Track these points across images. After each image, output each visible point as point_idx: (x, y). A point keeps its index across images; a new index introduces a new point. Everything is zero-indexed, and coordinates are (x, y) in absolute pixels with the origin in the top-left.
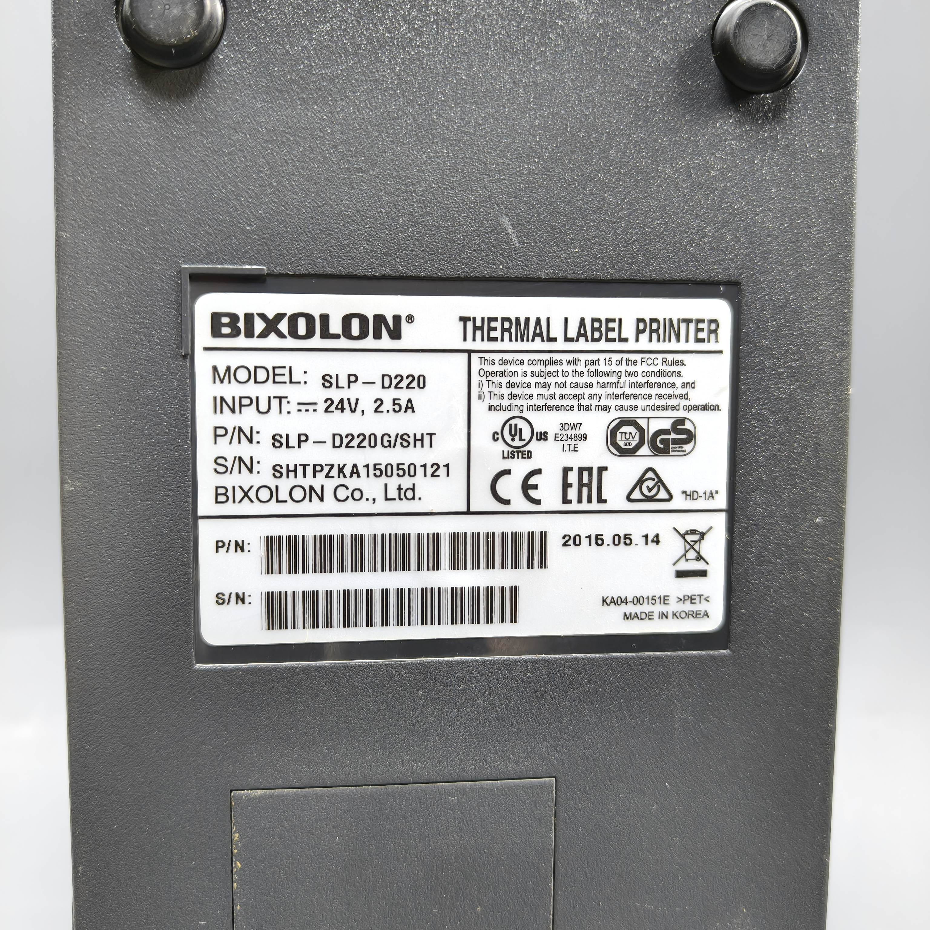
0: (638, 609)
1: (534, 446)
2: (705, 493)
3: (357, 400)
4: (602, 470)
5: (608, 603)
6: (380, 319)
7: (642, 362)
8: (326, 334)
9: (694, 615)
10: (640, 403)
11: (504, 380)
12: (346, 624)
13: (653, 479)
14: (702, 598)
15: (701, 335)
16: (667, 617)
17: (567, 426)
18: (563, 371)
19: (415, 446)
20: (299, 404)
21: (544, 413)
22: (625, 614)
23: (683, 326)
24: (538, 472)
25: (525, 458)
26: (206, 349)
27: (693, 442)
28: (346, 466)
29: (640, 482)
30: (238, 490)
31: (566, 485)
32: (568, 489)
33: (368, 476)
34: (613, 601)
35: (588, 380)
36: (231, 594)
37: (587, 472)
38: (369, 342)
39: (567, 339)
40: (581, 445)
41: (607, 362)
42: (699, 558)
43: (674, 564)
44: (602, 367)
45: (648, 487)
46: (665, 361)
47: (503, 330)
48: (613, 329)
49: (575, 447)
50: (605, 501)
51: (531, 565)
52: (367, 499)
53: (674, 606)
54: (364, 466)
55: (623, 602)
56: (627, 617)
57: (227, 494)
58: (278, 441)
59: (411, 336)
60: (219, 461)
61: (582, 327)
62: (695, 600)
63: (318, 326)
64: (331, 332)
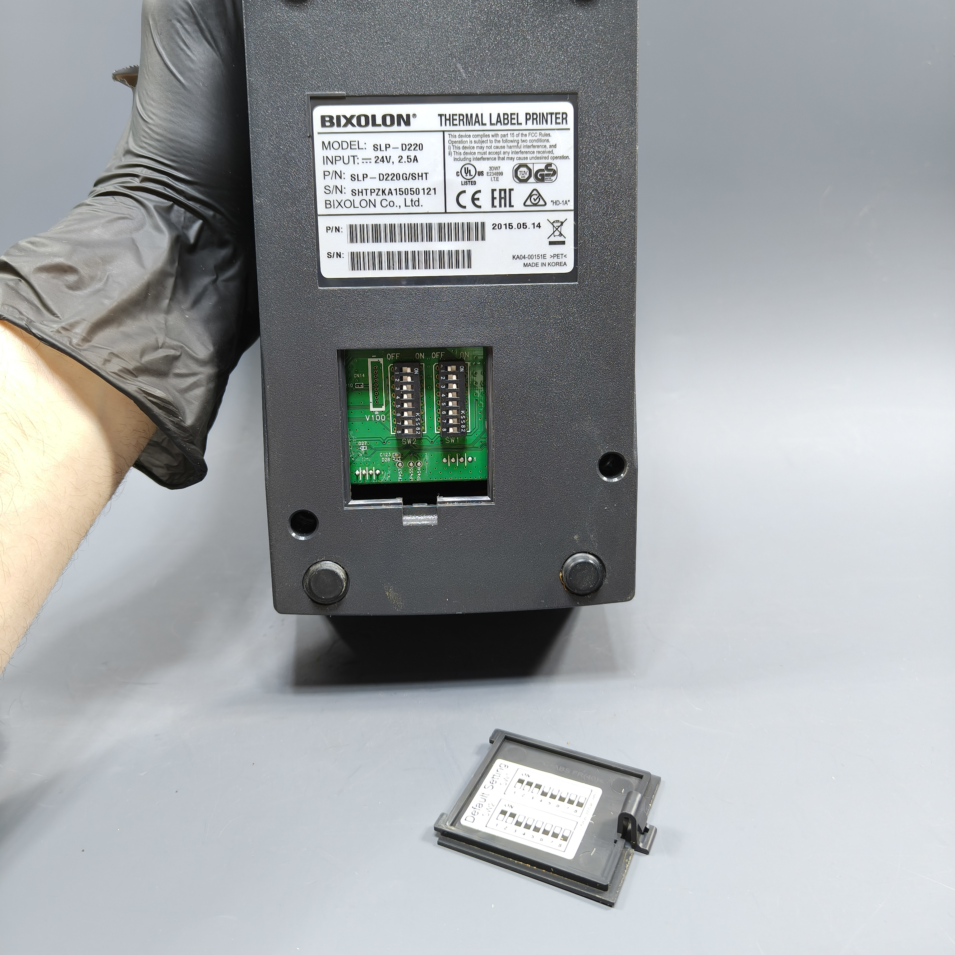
0: (531, 261)
1: (477, 178)
2: (563, 201)
3: (390, 157)
4: (511, 190)
5: (516, 258)
6: (400, 116)
7: (529, 135)
8: (374, 124)
9: (559, 264)
10: (529, 156)
11: (461, 145)
12: (389, 268)
13: (537, 195)
14: (563, 255)
15: (558, 121)
16: (545, 265)
17: (493, 168)
18: (490, 140)
19: (418, 179)
20: (363, 159)
21: (482, 162)
22: (524, 264)
23: (549, 116)
24: (480, 191)
25: (473, 185)
26: (319, 133)
27: (556, 175)
28: (386, 190)
29: (530, 196)
30: (336, 202)
31: (493, 198)
32: (495, 200)
33: (396, 194)
34: (518, 257)
35: (503, 144)
36: (334, 253)
37: (503, 192)
38: (395, 128)
39: (491, 124)
40: (500, 177)
41: (512, 135)
42: (561, 235)
43: (548, 238)
44: (510, 138)
45: (534, 199)
46: (540, 134)
47: (460, 120)
48: (514, 119)
49: (497, 179)
50: (513, 206)
51: (477, 239)
52: (397, 206)
53: (548, 260)
54: (394, 190)
55: (523, 258)
57: (331, 204)
58: (353, 178)
59: (415, 124)
60: (327, 188)
61: (499, 118)
62: (559, 256)
63: (371, 120)
64: (377, 124)
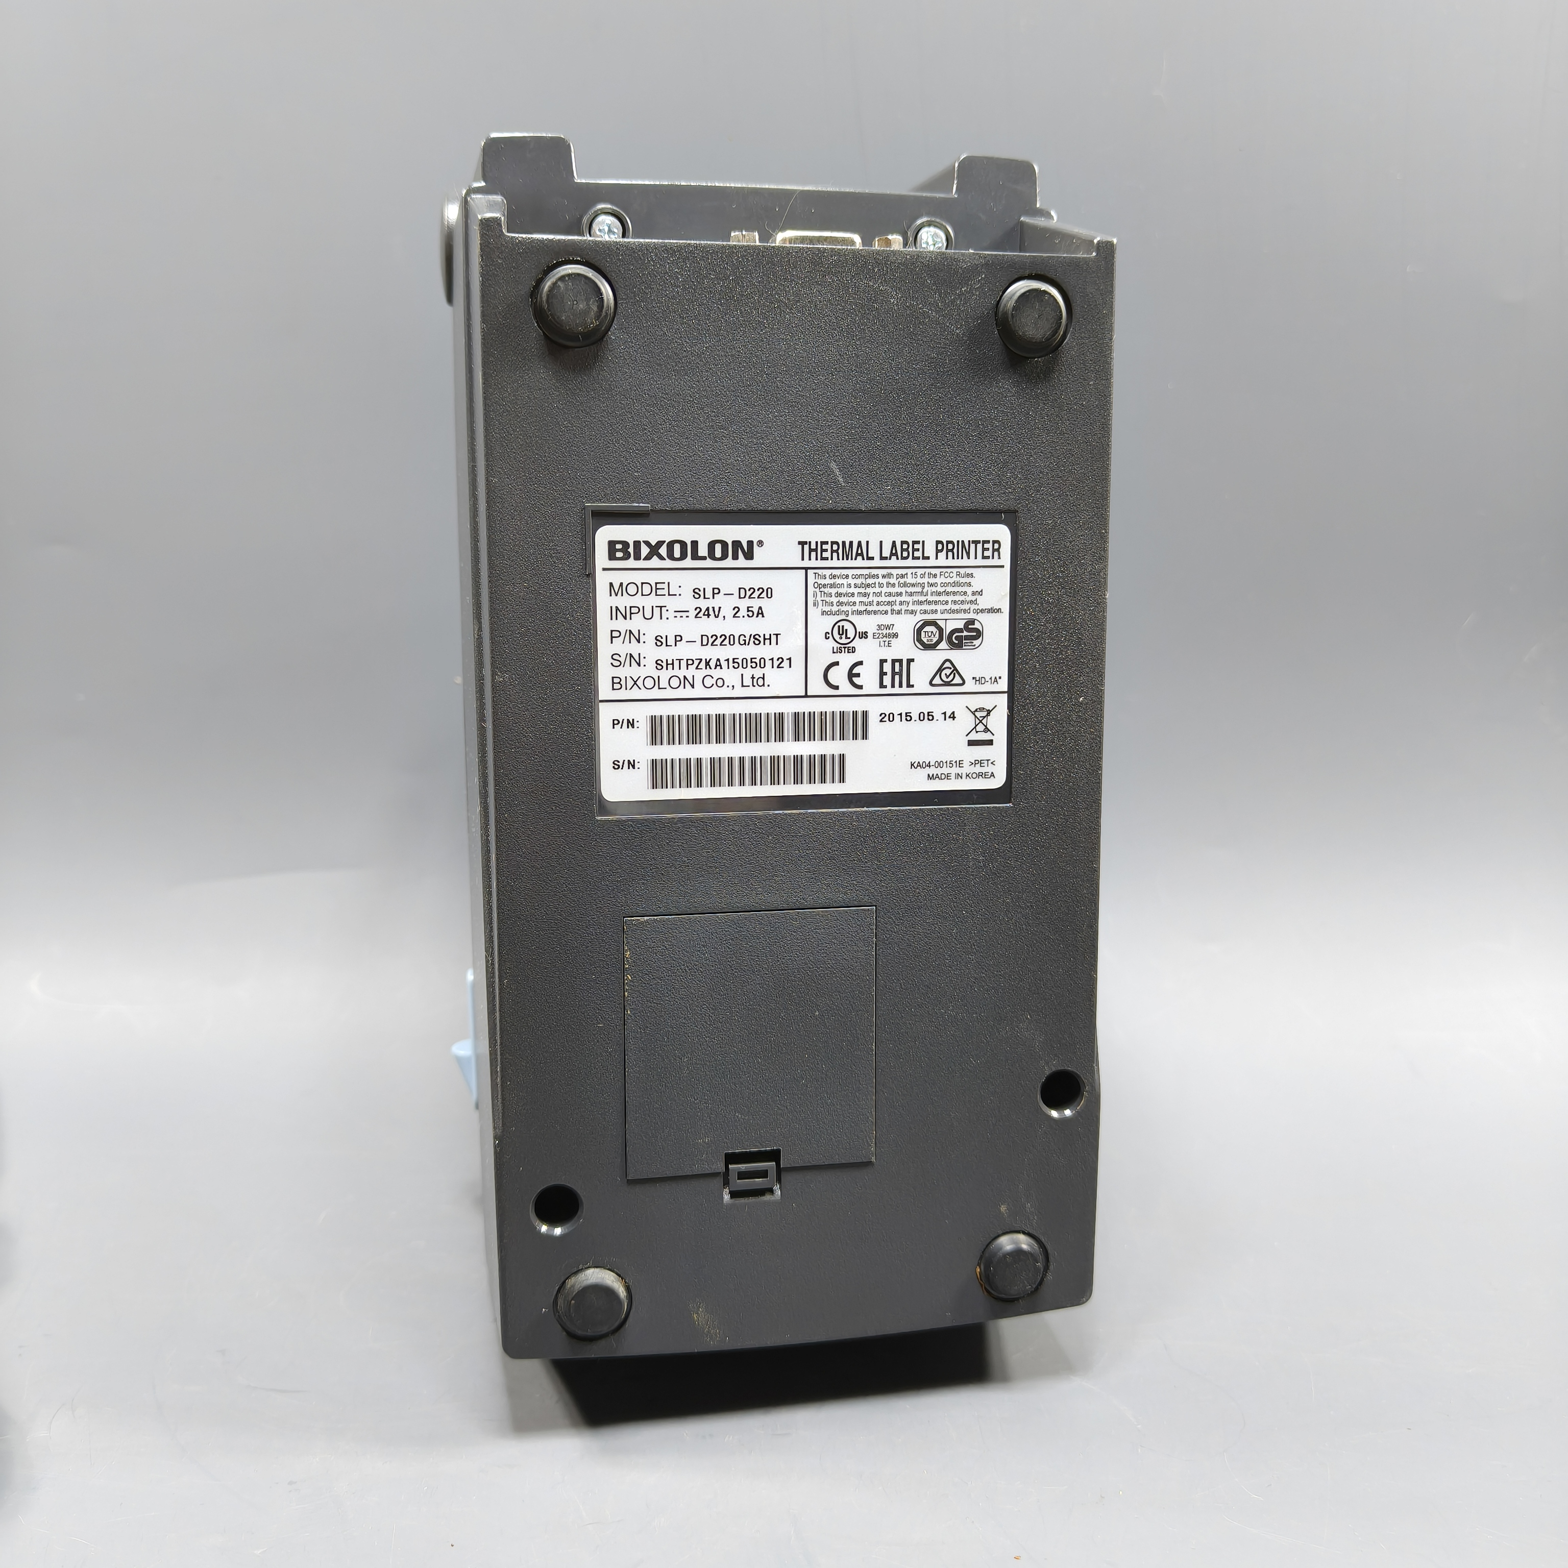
0: (939, 771)
1: (858, 643)
2: (991, 678)
3: (720, 608)
4: (910, 661)
5: (916, 767)
6: (737, 544)
7: (941, 575)
8: (695, 557)
9: (983, 776)
10: (939, 607)
11: (833, 591)
12: (713, 784)
13: (951, 668)
14: (990, 762)
15: (986, 554)
16: (961, 778)
17: (882, 627)
18: (879, 583)
19: (764, 644)
20: (675, 611)
21: (865, 617)
22: (929, 775)
23: (973, 546)
24: (861, 663)
25: (850, 652)
26: (604, 569)
27: (981, 638)
28: (711, 660)
29: (940, 670)
30: (629, 680)
31: (882, 674)
32: (884, 676)
33: (728, 668)
34: (919, 765)
35: (899, 590)
36: (624, 761)
37: (898, 663)
38: (729, 562)
39: (882, 558)
40: (894, 641)
41: (914, 576)
42: (987, 730)
43: (967, 735)
44: (910, 580)
45: (946, 674)
46: (958, 574)
47: (832, 551)
48: (918, 550)
49: (889, 644)
50: (913, 686)
51: (855, 737)
52: (728, 686)
53: (967, 769)
54: (725, 660)
55: (927, 766)
56: (930, 777)
57: (621, 683)
58: (659, 641)
59: (761, 557)
60: (615, 657)
61: (894, 548)
62: (984, 763)
63: (690, 550)
64: (699, 555)
